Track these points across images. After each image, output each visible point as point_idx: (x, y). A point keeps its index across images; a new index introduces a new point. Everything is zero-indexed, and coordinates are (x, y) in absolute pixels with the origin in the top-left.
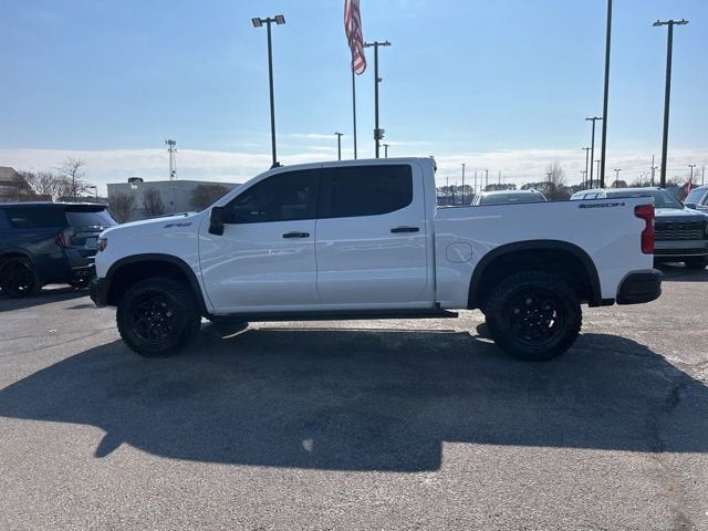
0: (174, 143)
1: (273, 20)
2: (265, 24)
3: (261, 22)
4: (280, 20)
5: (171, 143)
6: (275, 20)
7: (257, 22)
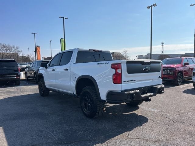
0: (164, 43)
1: (153, 6)
2: (151, 8)
3: (150, 7)
4: (155, 5)
5: (163, 43)
6: (154, 5)
7: (149, 7)
